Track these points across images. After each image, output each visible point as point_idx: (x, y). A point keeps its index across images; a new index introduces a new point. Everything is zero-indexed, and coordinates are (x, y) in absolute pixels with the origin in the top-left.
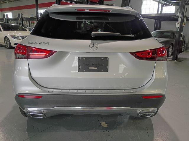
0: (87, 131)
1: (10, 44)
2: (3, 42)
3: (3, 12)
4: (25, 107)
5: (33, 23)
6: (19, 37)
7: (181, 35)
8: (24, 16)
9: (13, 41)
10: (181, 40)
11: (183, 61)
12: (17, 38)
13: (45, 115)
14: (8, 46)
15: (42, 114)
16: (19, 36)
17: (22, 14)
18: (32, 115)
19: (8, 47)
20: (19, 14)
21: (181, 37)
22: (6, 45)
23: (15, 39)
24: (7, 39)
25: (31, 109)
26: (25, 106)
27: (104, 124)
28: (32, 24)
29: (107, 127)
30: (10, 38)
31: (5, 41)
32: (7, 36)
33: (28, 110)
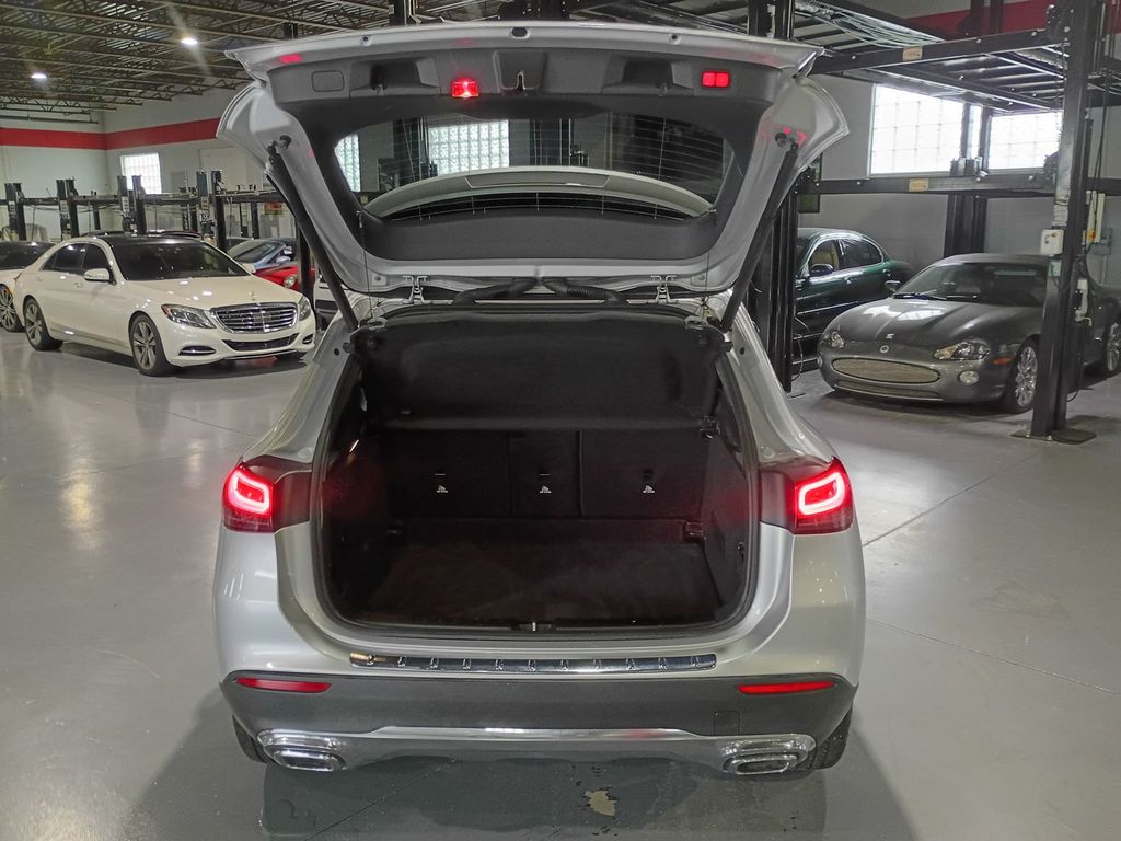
0: (523, 832)
1: (158, 349)
2: (125, 338)
3: (112, 152)
4: (264, 727)
5: (276, 213)
6: (208, 314)
7: (1080, 296)
8: (228, 185)
9: (176, 337)
10: (1079, 319)
11: (1094, 436)
12: (195, 319)
13: (342, 762)
14: (148, 362)
15: (331, 755)
16: (206, 308)
17: (217, 176)
18: (291, 760)
19: (147, 368)
20: (201, 178)
21: (1078, 303)
22: (139, 355)
23: (183, 327)
24: (143, 327)
25: (283, 736)
26: (264, 723)
27: (600, 801)
28: (271, 217)
29: (612, 813)
30: (160, 321)
31: (136, 336)
32: (143, 308)
33: (275, 740)
